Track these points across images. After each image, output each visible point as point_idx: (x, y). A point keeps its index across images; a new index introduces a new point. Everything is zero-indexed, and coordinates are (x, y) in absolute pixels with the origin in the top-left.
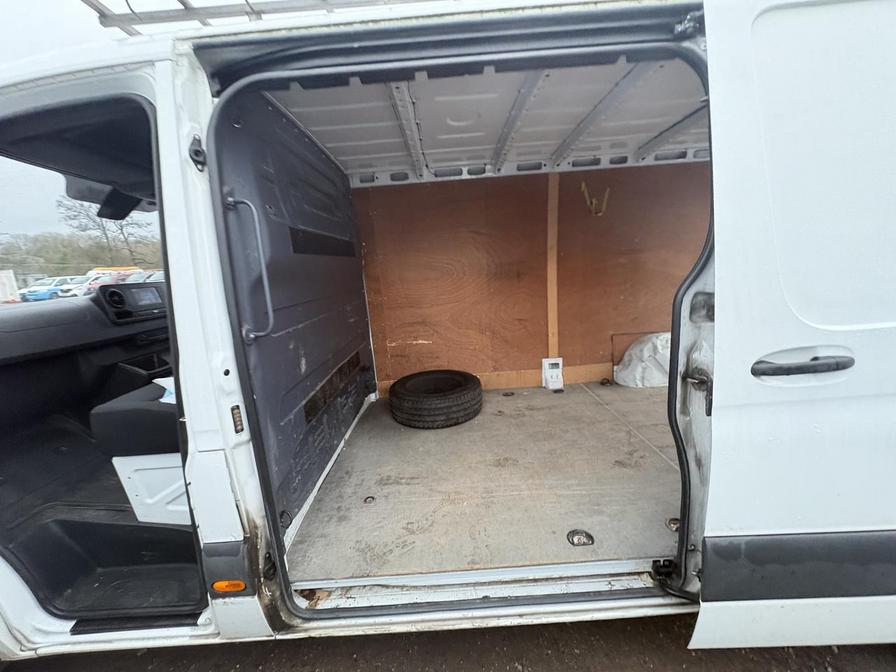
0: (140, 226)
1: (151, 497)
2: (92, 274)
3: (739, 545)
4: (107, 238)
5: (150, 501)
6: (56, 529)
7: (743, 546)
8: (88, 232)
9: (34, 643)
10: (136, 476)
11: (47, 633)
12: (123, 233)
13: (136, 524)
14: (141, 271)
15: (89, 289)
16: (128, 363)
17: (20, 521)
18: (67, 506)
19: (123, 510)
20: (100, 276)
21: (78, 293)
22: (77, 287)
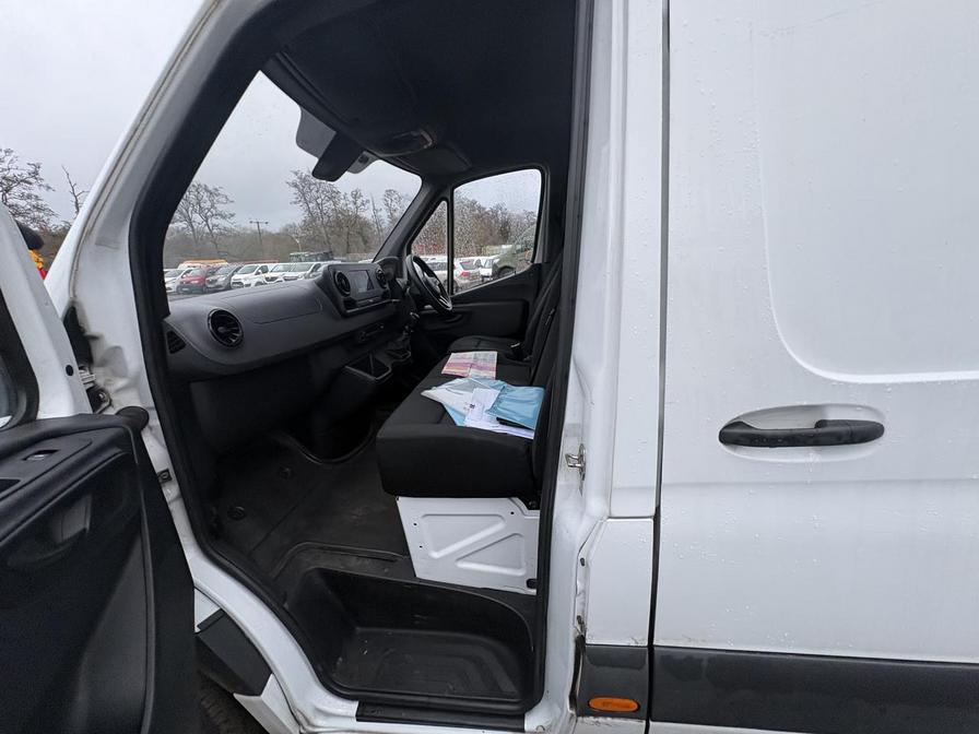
0: (224, 217)
1: (437, 550)
2: (184, 267)
3: (701, 660)
4: (193, 230)
5: (435, 555)
7: (705, 664)
9: (314, 726)
10: (424, 523)
11: (327, 715)
12: (207, 225)
13: (414, 582)
14: (228, 263)
15: (182, 283)
16: (353, 366)
17: (280, 567)
18: (321, 548)
19: (391, 561)
20: (191, 269)
21: (172, 287)
22: (170, 280)
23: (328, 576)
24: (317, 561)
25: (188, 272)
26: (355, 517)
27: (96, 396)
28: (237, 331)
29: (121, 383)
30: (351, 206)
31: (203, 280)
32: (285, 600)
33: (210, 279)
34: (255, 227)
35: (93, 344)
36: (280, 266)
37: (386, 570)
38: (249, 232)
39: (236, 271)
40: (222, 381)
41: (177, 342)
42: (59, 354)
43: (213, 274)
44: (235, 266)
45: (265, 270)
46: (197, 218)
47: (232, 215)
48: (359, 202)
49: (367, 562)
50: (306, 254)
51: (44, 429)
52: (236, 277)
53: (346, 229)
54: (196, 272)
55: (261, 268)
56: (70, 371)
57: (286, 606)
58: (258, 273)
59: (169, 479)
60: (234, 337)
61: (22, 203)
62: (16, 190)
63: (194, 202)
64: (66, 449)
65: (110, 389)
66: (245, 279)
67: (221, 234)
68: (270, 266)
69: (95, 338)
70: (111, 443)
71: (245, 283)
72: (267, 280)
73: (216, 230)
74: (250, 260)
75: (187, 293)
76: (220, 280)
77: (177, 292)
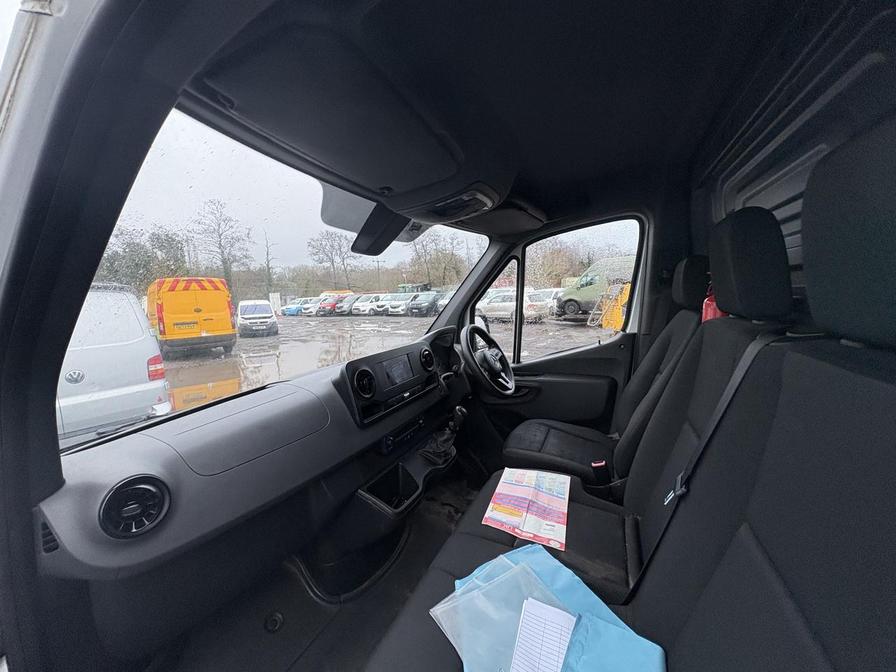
4: (334, 268)
14: (353, 293)
15: (320, 308)
20: (328, 297)
21: (314, 310)
22: (313, 306)
25: (325, 300)
30: (449, 246)
31: (334, 306)
33: (338, 305)
34: (376, 265)
36: (389, 296)
38: (371, 268)
39: (357, 300)
43: (341, 301)
44: (357, 296)
45: (377, 300)
46: (337, 259)
48: (455, 242)
50: (410, 285)
52: (356, 304)
53: (444, 265)
54: (331, 300)
55: (375, 298)
58: (372, 302)
61: (239, 254)
62: (237, 245)
63: (337, 247)
66: (362, 306)
67: (352, 270)
68: (381, 296)
71: (362, 309)
72: (378, 307)
73: (349, 268)
74: (368, 291)
75: (322, 316)
76: (345, 306)
77: (316, 315)
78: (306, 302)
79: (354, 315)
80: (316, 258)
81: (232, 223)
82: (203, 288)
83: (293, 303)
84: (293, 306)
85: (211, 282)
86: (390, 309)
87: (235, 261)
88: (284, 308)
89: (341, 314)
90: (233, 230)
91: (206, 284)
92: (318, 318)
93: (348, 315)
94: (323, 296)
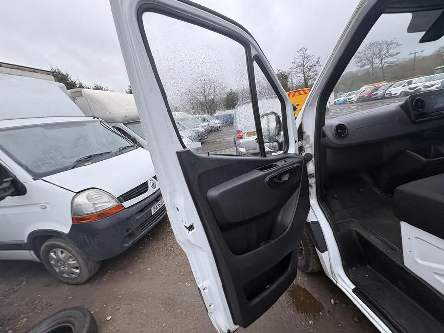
0: (392, 56)
4: (373, 68)
5: (419, 261)
6: (355, 236)
8: (365, 67)
9: (337, 279)
10: (415, 240)
12: (381, 63)
13: (402, 266)
14: (387, 83)
15: (359, 97)
16: (412, 151)
17: (341, 221)
18: (361, 225)
19: (393, 249)
20: (366, 89)
21: (355, 99)
22: (355, 96)
23: (360, 237)
24: (356, 227)
25: (364, 91)
26: (385, 223)
27: (301, 149)
28: (345, 132)
29: (308, 146)
31: (370, 94)
32: (338, 232)
33: (374, 93)
34: (412, 56)
35: (304, 134)
36: (423, 79)
37: (387, 251)
38: (407, 60)
39: (390, 87)
40: (335, 149)
41: (324, 135)
42: (294, 137)
43: (376, 90)
44: (391, 84)
45: (410, 83)
46: (377, 61)
47: (398, 53)
49: (379, 242)
51: (289, 155)
52: (389, 90)
54: (368, 91)
55: (408, 82)
56: (296, 142)
57: (338, 234)
58: (404, 86)
59: (314, 177)
60: (343, 134)
61: (312, 74)
62: (312, 70)
64: (289, 161)
65: (305, 147)
66: (395, 90)
67: (389, 66)
68: (414, 80)
69: (304, 132)
70: (298, 162)
71: (393, 93)
72: (410, 89)
73: (385, 65)
74: (402, 78)
75: (361, 101)
76: (380, 93)
77: (357, 102)
78: (350, 94)
79: (387, 98)
80: (359, 64)
81: (310, 58)
82: (300, 94)
83: (342, 96)
84: (341, 99)
85: (304, 91)
86: (423, 89)
87: (311, 78)
88: (336, 100)
89: (376, 99)
90: (310, 62)
91: (302, 92)
92: (358, 103)
93: (381, 98)
94: (362, 89)
